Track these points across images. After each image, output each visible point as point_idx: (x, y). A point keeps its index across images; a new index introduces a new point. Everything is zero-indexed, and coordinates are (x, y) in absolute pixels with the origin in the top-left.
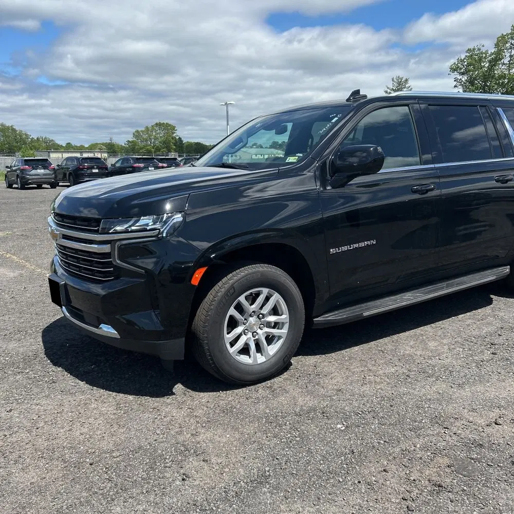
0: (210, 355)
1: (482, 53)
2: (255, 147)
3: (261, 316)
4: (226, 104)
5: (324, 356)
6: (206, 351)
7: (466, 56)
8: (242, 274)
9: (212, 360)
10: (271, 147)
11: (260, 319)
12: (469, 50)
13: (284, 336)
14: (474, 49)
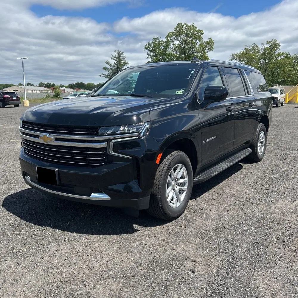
0: (161, 204)
1: (160, 41)
2: (29, 85)
3: (176, 180)
4: (22, 58)
5: (195, 200)
6: (160, 202)
7: (152, 42)
8: (173, 156)
9: (162, 207)
10: (40, 86)
11: (176, 182)
12: (153, 39)
13: (186, 190)
14: (156, 39)
